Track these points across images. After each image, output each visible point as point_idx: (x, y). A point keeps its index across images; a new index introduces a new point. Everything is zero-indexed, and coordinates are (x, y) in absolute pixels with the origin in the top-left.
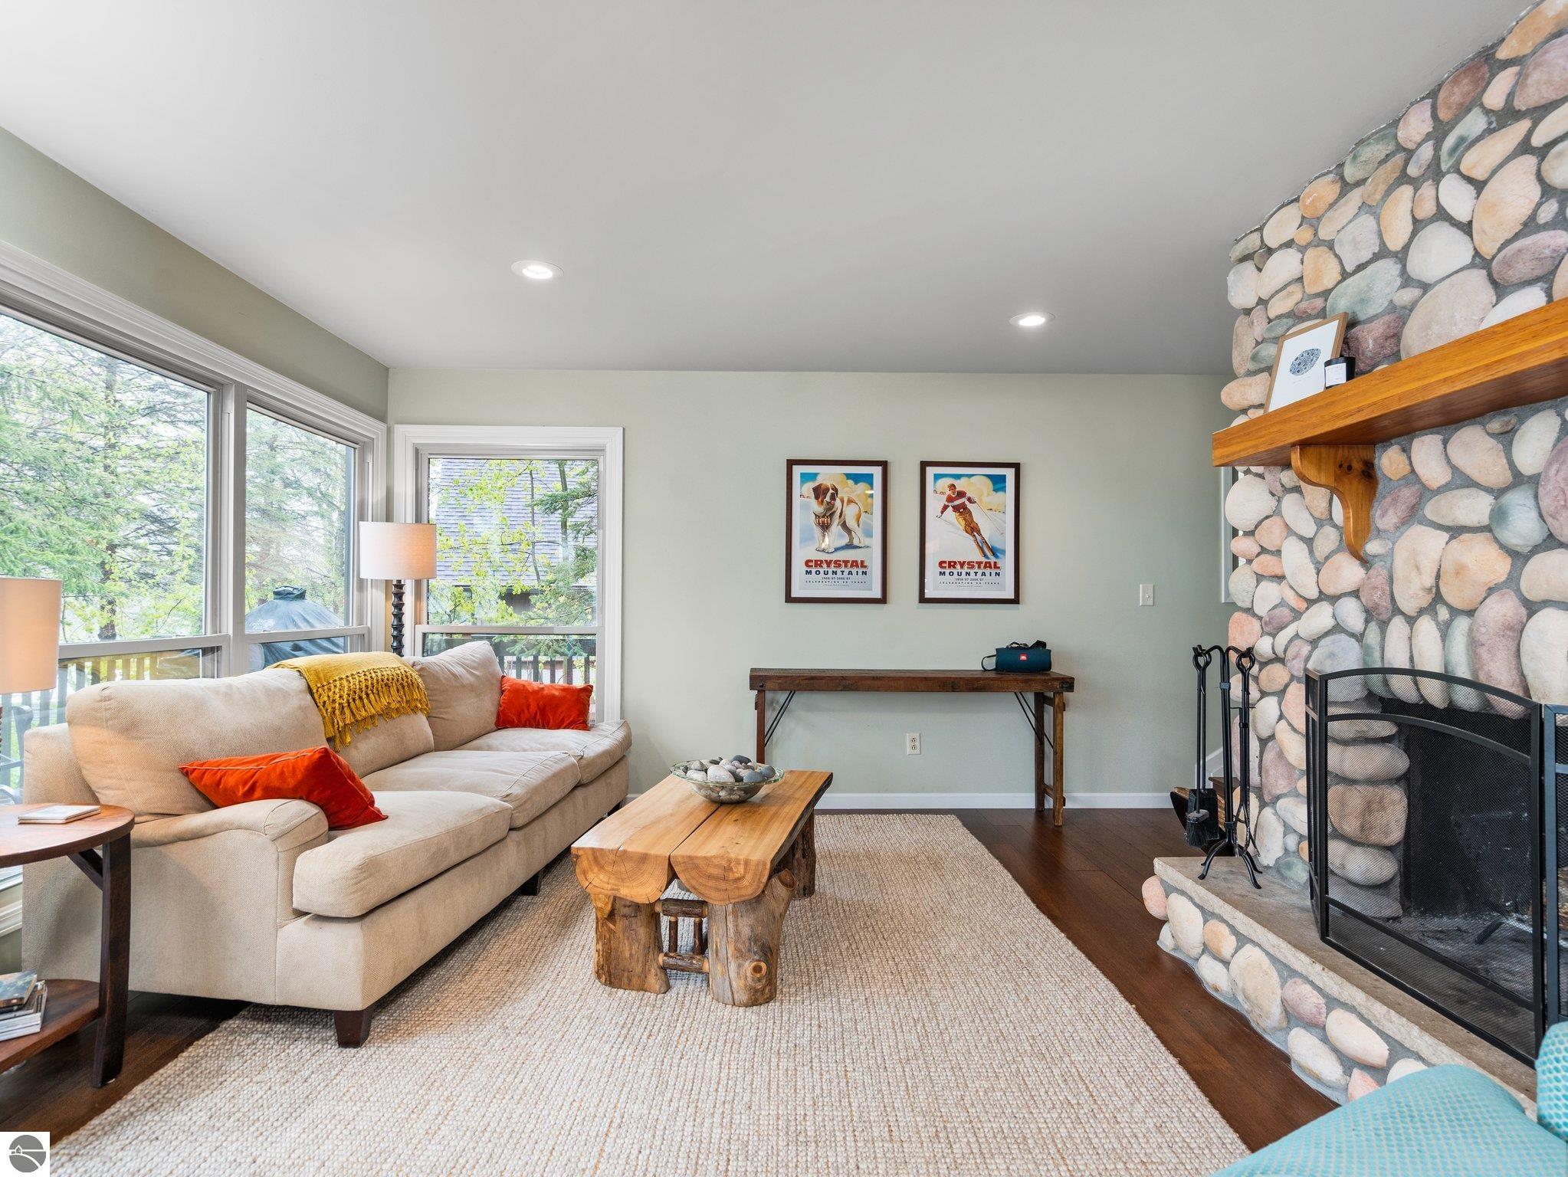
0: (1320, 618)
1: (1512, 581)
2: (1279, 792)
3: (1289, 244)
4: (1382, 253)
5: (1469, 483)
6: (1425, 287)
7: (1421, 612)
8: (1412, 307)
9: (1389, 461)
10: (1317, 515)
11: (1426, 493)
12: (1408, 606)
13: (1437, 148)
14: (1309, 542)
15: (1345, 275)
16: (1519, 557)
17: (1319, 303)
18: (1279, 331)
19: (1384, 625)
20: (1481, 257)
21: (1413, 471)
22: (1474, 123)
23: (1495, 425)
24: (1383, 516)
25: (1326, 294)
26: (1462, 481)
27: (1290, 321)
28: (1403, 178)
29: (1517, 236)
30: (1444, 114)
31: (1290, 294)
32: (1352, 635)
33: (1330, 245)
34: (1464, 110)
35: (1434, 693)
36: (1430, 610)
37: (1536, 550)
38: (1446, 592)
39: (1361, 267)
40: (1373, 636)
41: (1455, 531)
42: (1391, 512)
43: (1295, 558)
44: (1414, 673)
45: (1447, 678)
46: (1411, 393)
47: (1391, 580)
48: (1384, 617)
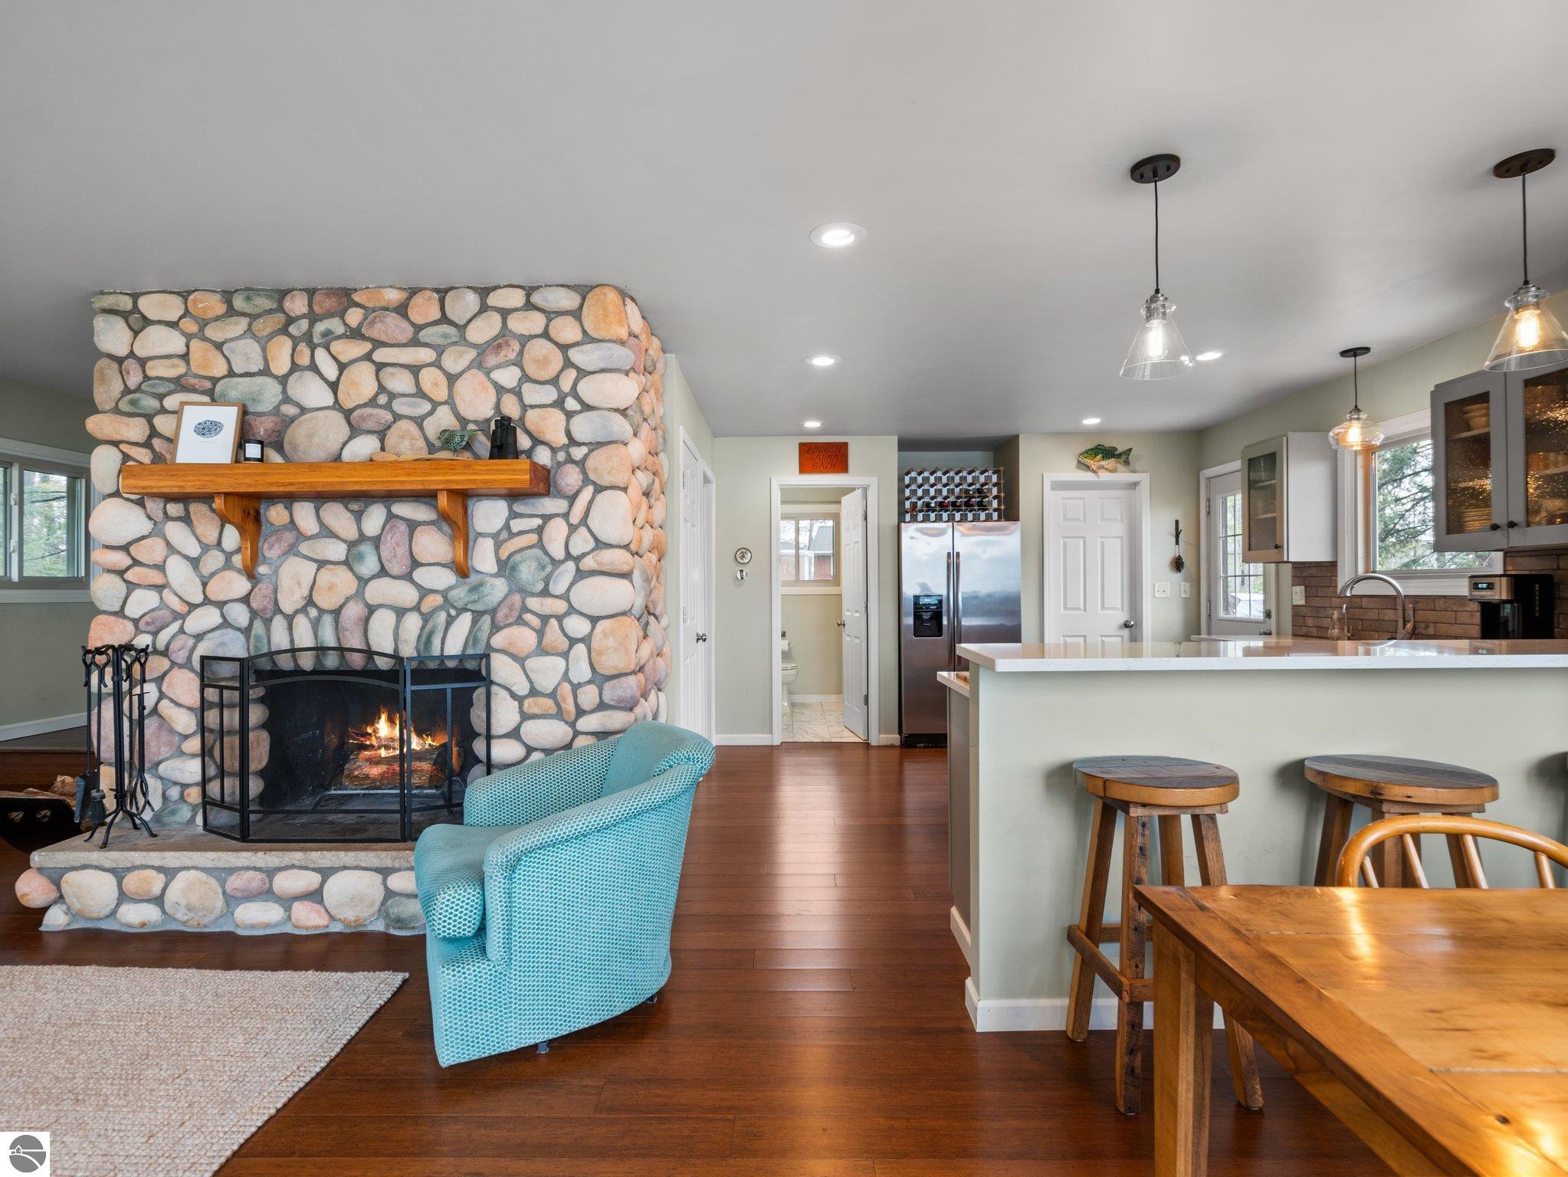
0: (208, 617)
1: (359, 594)
2: (161, 758)
3: (173, 325)
4: (266, 372)
5: (332, 535)
6: (303, 410)
7: (297, 612)
8: (292, 420)
9: (276, 514)
10: (205, 541)
11: (302, 537)
12: (288, 607)
13: (311, 325)
14: (195, 562)
15: (231, 374)
16: (363, 581)
17: (208, 385)
18: (162, 390)
19: (268, 623)
20: (339, 405)
21: (292, 521)
22: (335, 325)
23: (355, 506)
24: (270, 548)
25: (215, 381)
26: (327, 532)
27: (172, 387)
28: (284, 330)
29: (364, 405)
30: (316, 309)
31: (175, 366)
32: (239, 629)
33: (219, 346)
34: (330, 315)
35: (307, 662)
36: (303, 610)
37: (373, 577)
38: (316, 598)
39: (247, 375)
40: (258, 627)
41: (322, 564)
42: (276, 546)
43: (179, 573)
44: (293, 651)
45: (320, 650)
46: (331, 483)
47: (275, 591)
48: (268, 616)
